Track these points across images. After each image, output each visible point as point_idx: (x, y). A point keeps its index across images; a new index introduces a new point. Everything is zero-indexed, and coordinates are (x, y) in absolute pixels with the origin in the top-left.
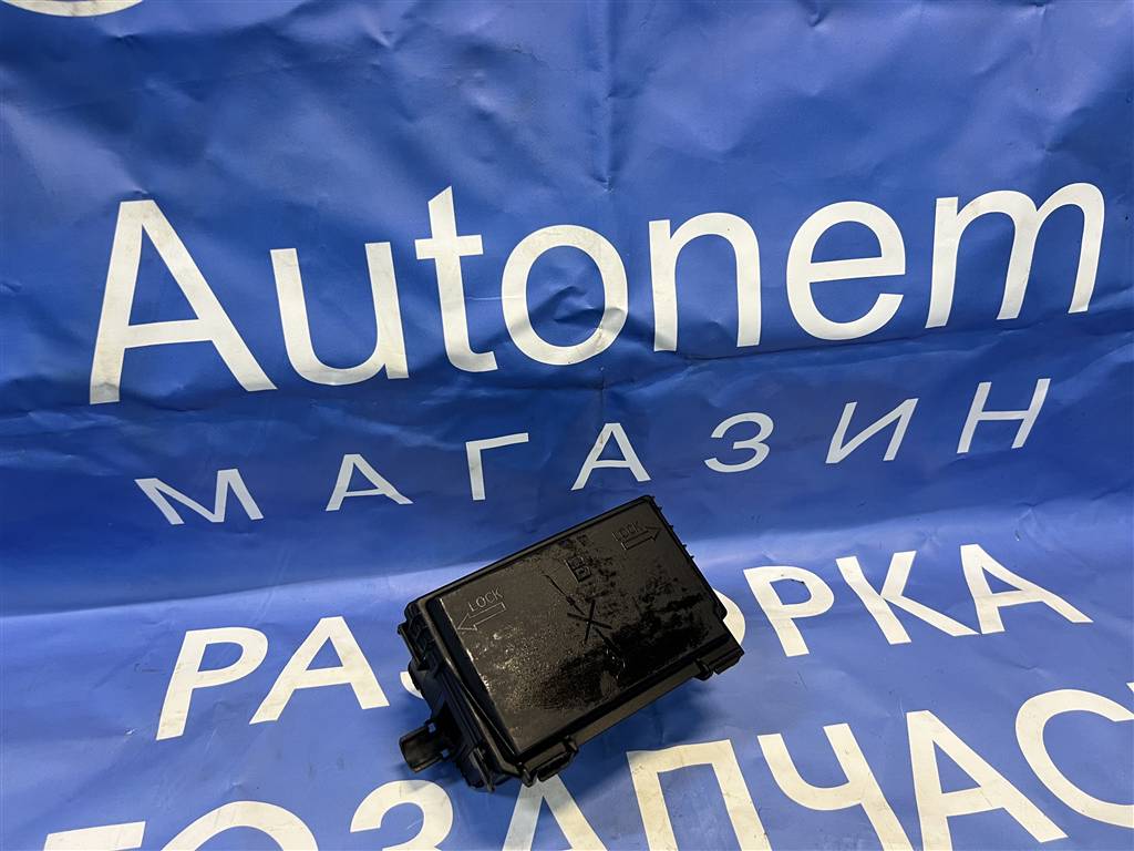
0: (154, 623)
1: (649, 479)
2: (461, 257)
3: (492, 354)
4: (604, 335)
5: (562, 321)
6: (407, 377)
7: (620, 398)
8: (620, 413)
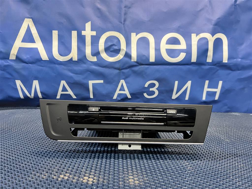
1: (131, 97)
2: (91, 35)
3: (96, 57)
4: (121, 56)
5: (111, 51)
6: (77, 60)
7: (124, 73)
8: (124, 77)
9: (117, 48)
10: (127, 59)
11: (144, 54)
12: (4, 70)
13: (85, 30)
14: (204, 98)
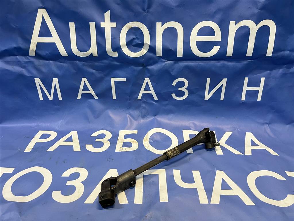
1: (157, 99)
2: (111, 28)
3: (117, 52)
4: (144, 50)
5: (134, 46)
6: (97, 56)
7: (148, 70)
8: (149, 75)
9: (140, 43)
10: (151, 55)
11: (171, 48)
12: (24, 67)
13: (104, 22)
14: (243, 98)
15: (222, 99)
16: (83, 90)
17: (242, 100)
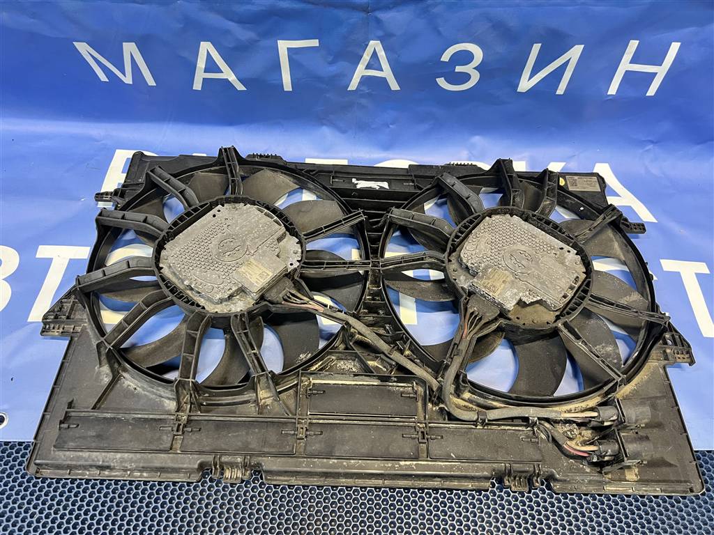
0: (98, 141)
1: (399, 89)
7: (378, 21)
8: (380, 33)
12: (35, 15)
14: (613, 90)
15: (561, 90)
16: (206, 71)
17: (609, 93)
